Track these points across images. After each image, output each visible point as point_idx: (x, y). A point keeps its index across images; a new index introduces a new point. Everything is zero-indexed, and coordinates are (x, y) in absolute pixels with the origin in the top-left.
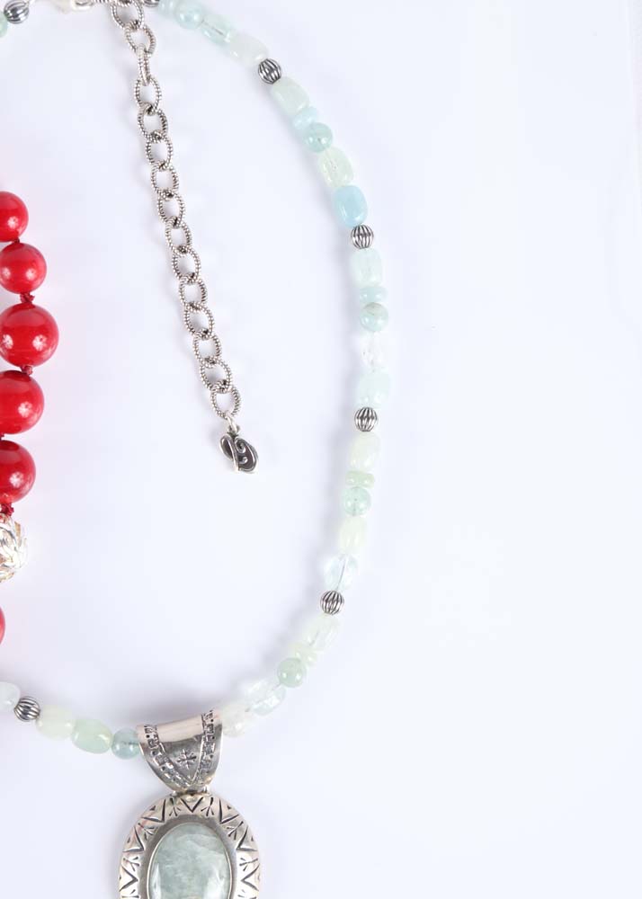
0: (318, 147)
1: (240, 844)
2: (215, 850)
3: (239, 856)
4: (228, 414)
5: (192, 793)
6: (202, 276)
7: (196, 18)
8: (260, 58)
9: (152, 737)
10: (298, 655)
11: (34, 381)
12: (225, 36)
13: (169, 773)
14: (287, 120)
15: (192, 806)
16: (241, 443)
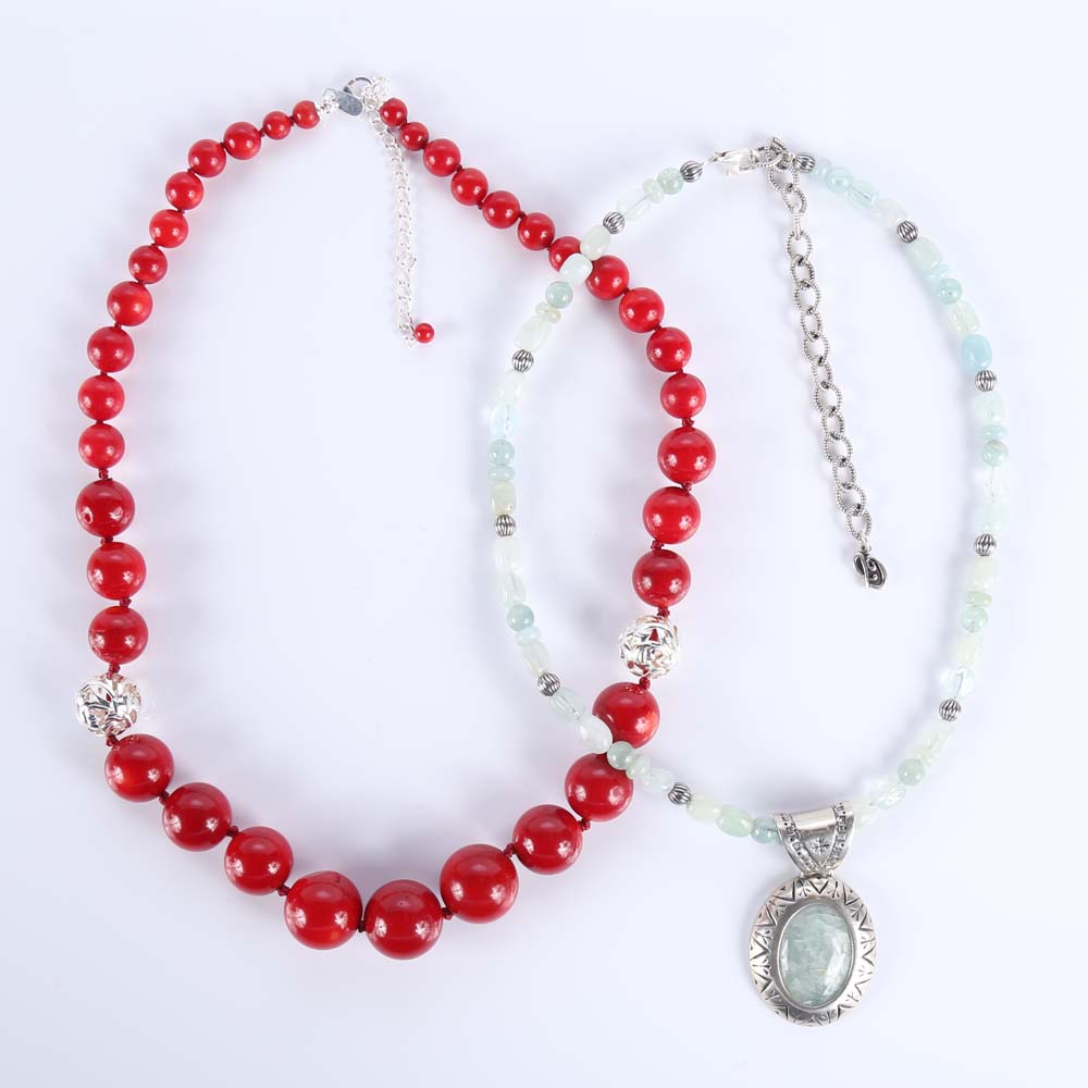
0: (950, 300)
1: (862, 924)
2: (839, 928)
3: (859, 934)
4: (863, 534)
5: (819, 876)
6: (841, 411)
7: (846, 183)
8: (900, 220)
9: (789, 825)
10: (919, 757)
11: (693, 498)
12: (870, 200)
13: (803, 858)
14: (920, 275)
15: (819, 887)
16: (873, 562)
